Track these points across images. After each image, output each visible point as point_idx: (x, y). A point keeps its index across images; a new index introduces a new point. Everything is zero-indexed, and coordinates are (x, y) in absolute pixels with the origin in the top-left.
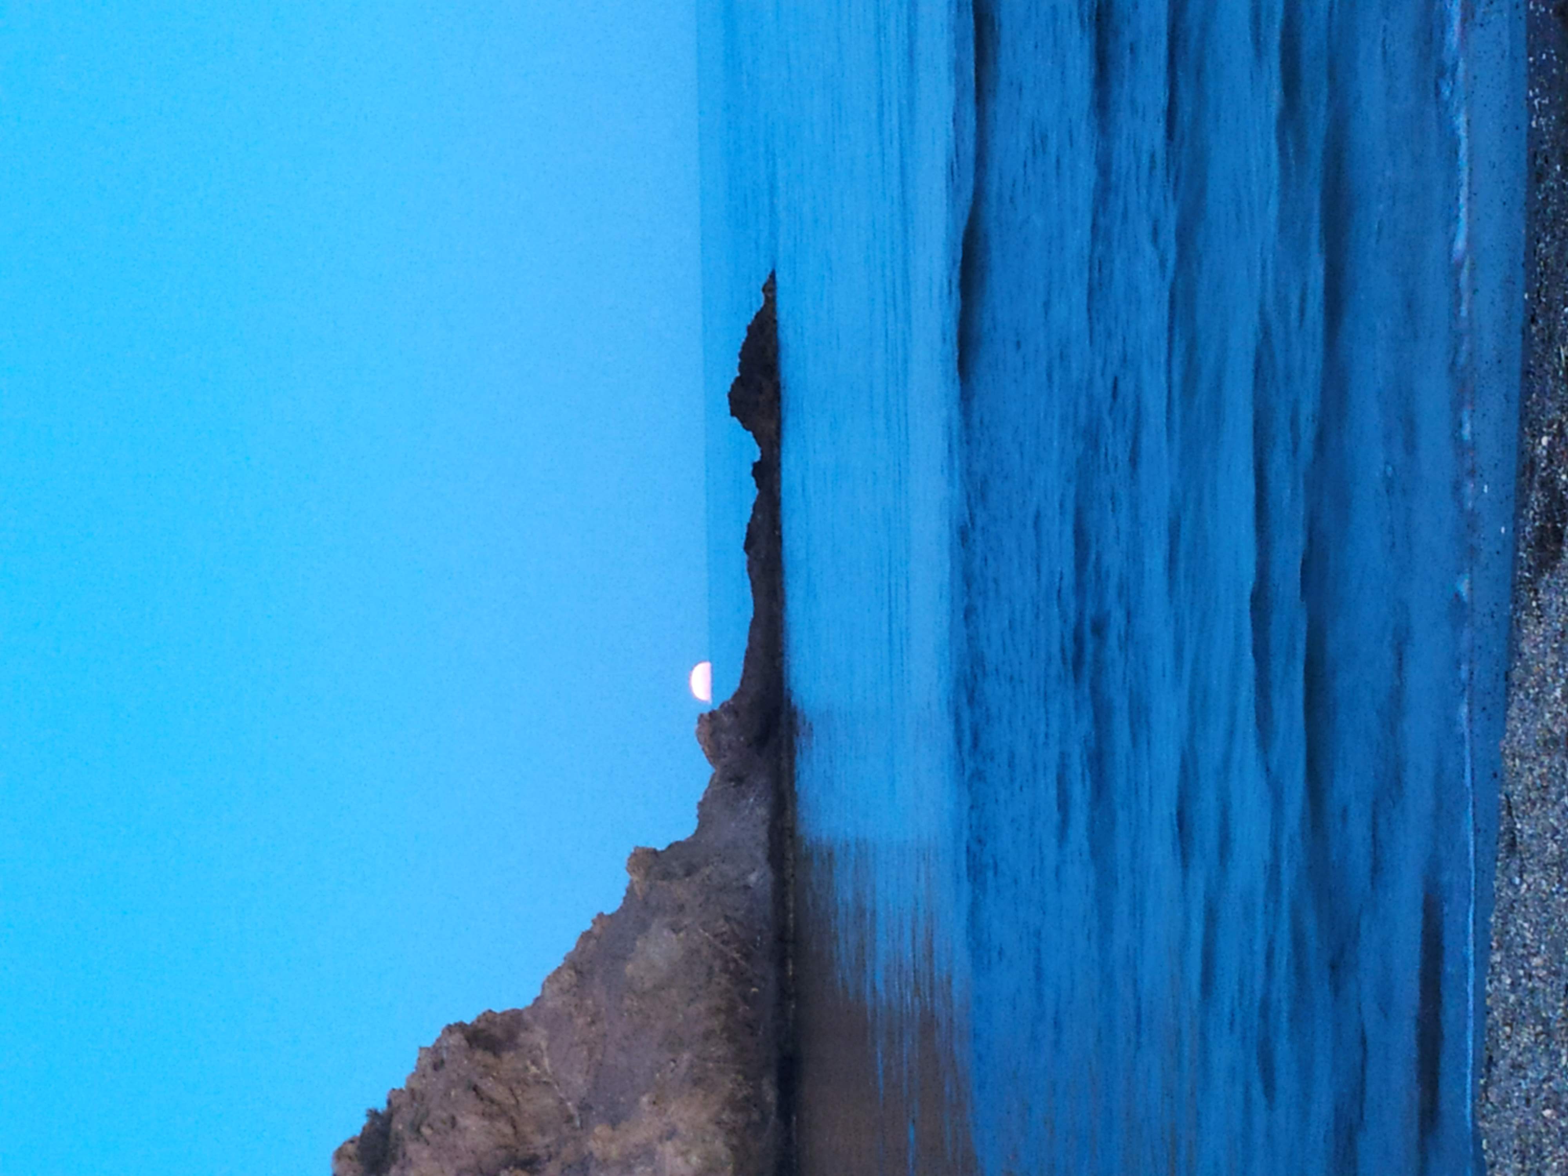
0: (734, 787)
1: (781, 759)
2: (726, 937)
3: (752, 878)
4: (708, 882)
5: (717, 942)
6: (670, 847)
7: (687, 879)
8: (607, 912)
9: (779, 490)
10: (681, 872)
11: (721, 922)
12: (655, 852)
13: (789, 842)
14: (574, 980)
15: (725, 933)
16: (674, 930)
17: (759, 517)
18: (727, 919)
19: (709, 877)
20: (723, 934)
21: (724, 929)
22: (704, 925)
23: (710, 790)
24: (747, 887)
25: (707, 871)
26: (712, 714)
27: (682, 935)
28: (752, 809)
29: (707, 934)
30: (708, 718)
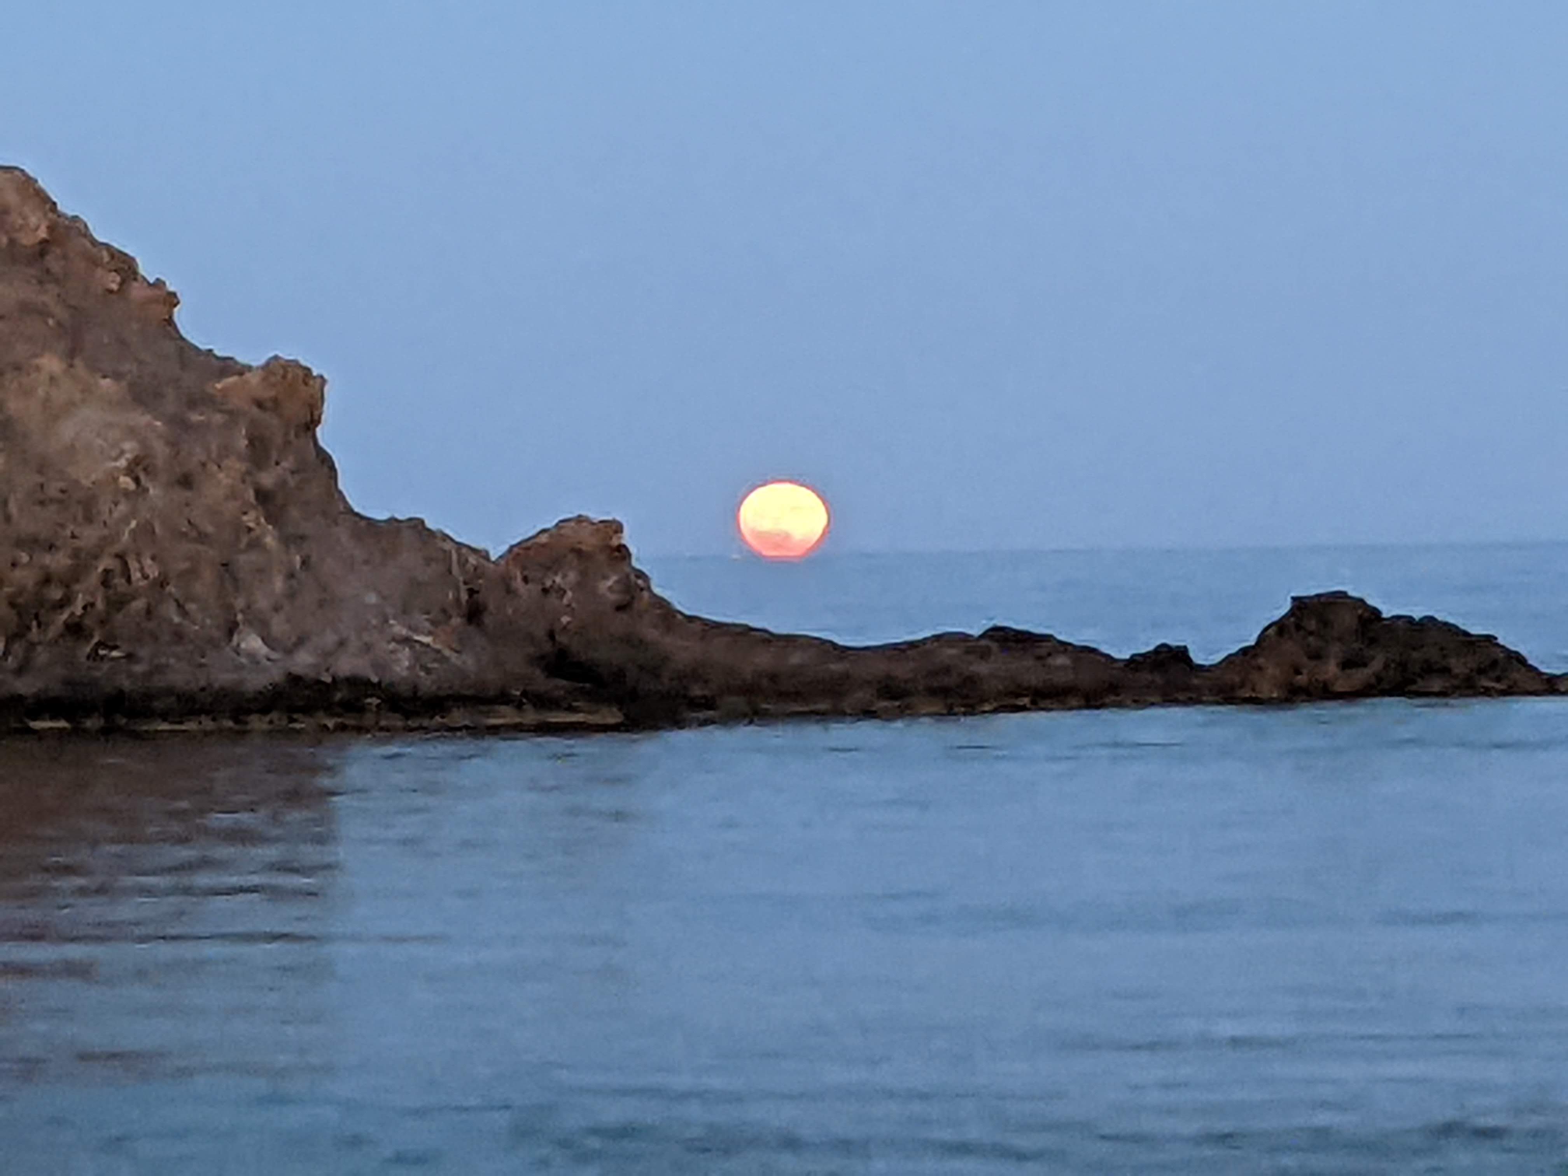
0: (457, 600)
1: (519, 706)
2: (118, 581)
3: (253, 643)
4: (245, 540)
5: (106, 562)
6: (325, 460)
7: (251, 495)
8: (179, 315)
9: (1120, 705)
10: (267, 479)
11: (153, 572)
12: (314, 422)
13: (330, 723)
14: (27, 240)
15: (129, 580)
16: (136, 462)
17: (1061, 660)
18: (162, 583)
19: (256, 544)
20: (127, 575)
21: (136, 575)
22: (146, 530)
23: (447, 546)
24: (232, 629)
25: (270, 540)
26: (622, 553)
27: (126, 482)
28: (406, 641)
29: (126, 537)
30: (615, 542)
